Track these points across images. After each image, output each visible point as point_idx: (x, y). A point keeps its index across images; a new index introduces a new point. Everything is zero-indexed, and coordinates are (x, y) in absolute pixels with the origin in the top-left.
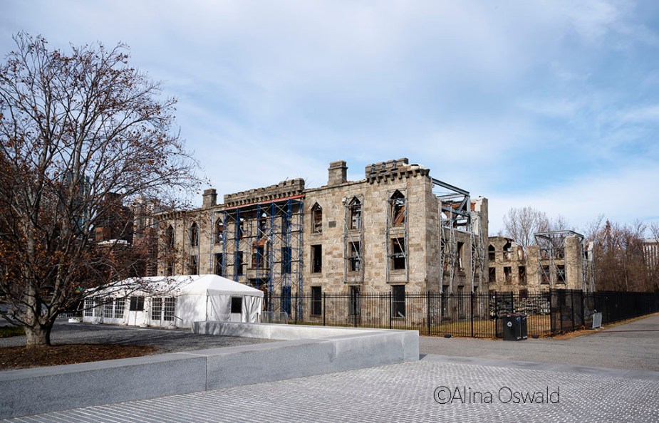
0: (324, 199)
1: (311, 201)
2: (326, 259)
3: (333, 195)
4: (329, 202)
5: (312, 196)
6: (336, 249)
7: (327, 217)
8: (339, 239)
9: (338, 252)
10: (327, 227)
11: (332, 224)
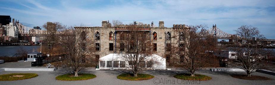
0: (158, 31)
1: (153, 31)
2: (158, 48)
3: (161, 30)
4: (159, 32)
5: (153, 30)
6: (162, 45)
7: (159, 36)
8: (163, 42)
9: (163, 46)
10: (159, 39)
11: (161, 38)
